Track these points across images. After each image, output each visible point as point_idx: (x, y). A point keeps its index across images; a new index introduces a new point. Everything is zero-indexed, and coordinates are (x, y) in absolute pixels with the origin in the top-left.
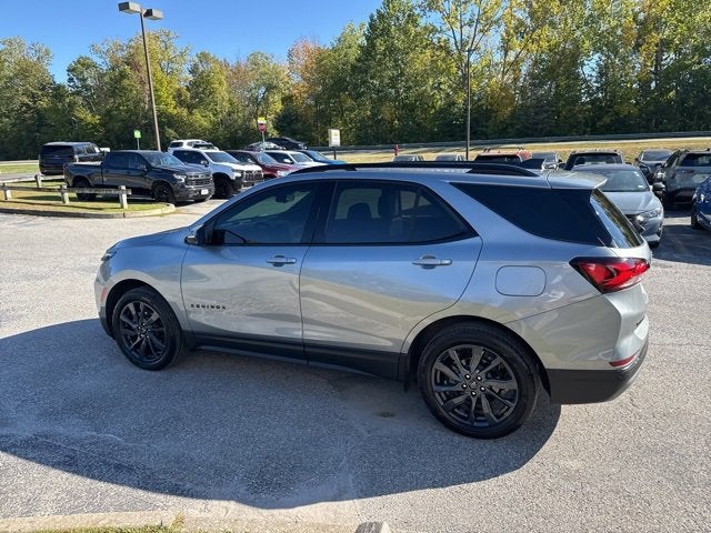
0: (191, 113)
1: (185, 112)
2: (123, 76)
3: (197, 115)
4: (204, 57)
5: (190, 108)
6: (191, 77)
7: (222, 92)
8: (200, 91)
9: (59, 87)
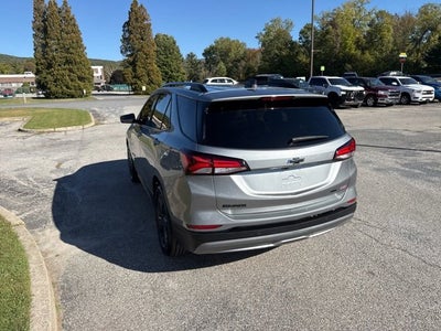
0: (363, 53)
1: (359, 52)
2: (327, 32)
3: (367, 54)
4: (381, 14)
5: (363, 49)
6: (368, 28)
7: (389, 37)
8: (373, 38)
9: (293, 43)
